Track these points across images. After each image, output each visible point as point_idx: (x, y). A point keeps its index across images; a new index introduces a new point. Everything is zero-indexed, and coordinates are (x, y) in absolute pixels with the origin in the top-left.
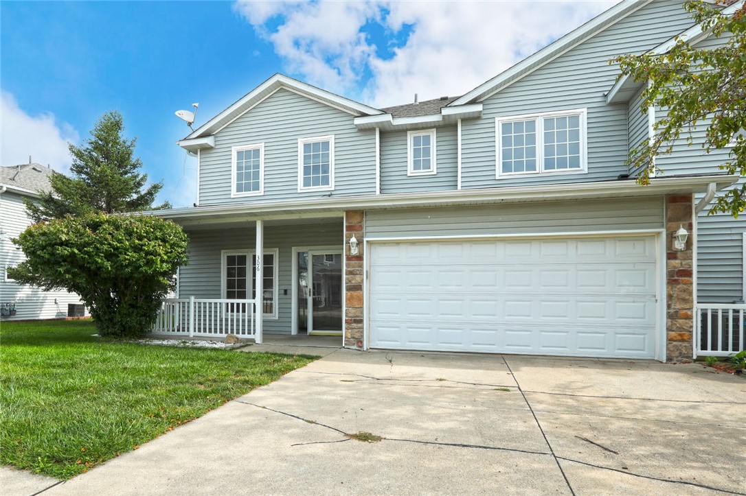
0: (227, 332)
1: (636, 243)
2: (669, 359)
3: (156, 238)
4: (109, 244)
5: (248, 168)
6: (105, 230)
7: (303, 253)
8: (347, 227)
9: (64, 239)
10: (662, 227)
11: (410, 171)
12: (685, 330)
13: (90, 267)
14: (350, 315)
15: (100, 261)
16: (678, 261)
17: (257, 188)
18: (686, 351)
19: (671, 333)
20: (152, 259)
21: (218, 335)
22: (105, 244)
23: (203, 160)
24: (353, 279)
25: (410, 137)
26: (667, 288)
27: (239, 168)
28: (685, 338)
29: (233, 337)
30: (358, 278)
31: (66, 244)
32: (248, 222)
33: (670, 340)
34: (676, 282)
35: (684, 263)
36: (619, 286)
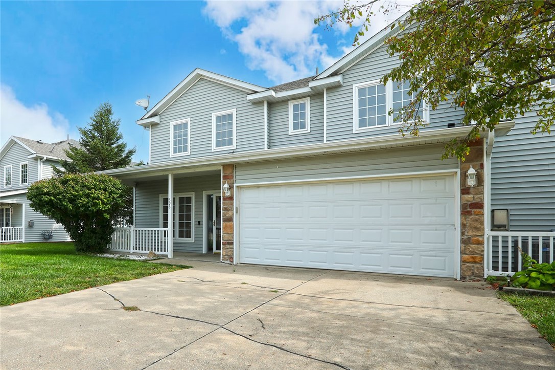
0: (148, 250)
1: (438, 181)
2: (463, 278)
3: (100, 189)
4: (71, 193)
5: (180, 136)
6: (69, 184)
7: (211, 195)
8: (223, 176)
9: (45, 191)
10: (457, 167)
11: (291, 131)
12: (477, 254)
13: (61, 208)
14: (225, 239)
15: (65, 204)
16: (470, 196)
17: (186, 150)
18: (478, 271)
19: (464, 255)
20: (96, 202)
21: (144, 252)
22: (68, 193)
23: (153, 132)
24: (227, 213)
25: (291, 105)
26: (461, 218)
27: (175, 137)
28: (477, 260)
29: (152, 253)
30: (230, 213)
31: (48, 194)
32: (163, 176)
33: (463, 262)
34: (469, 213)
35: (476, 197)
36: (423, 217)
